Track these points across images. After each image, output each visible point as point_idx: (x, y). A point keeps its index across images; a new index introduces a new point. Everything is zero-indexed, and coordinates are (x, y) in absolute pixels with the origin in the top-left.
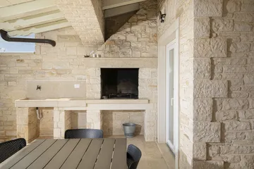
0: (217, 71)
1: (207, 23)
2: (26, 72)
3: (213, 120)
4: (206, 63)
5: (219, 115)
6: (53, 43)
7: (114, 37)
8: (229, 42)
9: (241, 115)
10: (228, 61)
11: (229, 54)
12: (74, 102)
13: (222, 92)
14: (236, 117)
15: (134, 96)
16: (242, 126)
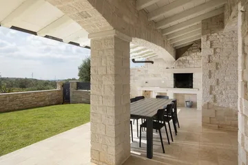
0: (212, 75)
1: (207, 57)
2: (142, 75)
3: (211, 94)
4: (207, 72)
5: (214, 92)
6: (152, 62)
7: (181, 59)
8: (217, 64)
9: (224, 92)
10: (217, 71)
11: (217, 68)
12: (162, 89)
13: (214, 83)
14: (221, 93)
15: (191, 87)
16: (224, 97)
